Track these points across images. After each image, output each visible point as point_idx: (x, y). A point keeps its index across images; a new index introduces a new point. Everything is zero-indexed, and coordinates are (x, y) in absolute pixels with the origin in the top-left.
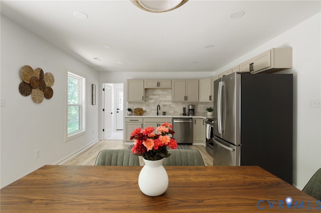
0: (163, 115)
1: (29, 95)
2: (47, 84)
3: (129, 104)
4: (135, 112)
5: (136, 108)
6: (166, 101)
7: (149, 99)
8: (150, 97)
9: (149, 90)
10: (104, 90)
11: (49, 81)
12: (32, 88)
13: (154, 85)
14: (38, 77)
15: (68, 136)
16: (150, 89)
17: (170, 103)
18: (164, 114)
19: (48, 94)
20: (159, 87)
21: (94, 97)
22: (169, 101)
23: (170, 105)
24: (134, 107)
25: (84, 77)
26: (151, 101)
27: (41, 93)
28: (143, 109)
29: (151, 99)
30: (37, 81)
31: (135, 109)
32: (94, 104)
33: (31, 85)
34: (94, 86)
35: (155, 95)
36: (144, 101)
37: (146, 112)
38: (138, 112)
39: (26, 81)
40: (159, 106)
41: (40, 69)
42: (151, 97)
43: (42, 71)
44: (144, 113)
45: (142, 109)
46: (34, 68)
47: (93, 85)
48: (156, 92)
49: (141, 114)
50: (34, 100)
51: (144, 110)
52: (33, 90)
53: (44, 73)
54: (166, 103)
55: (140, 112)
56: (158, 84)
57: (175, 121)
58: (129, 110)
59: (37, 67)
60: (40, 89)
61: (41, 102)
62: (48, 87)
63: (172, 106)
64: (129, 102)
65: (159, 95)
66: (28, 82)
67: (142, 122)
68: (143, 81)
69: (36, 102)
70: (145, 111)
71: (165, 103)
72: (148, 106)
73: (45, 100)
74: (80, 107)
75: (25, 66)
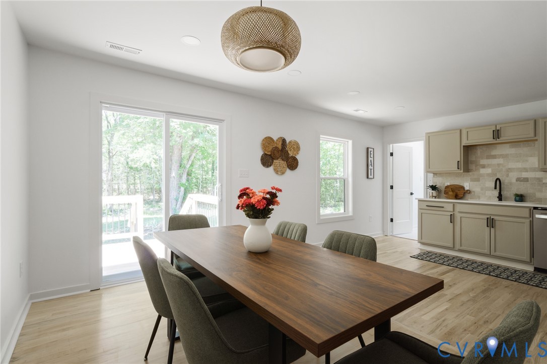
0: (516, 201)
1: (270, 166)
2: (291, 154)
3: (434, 177)
4: (446, 193)
5: (449, 184)
6: (526, 170)
7: (478, 167)
8: (481, 163)
9: (478, 147)
10: (392, 154)
11: (293, 150)
12: (273, 159)
13: (487, 137)
14: (280, 147)
15: (321, 218)
16: (481, 147)
17: (539, 174)
18: (518, 198)
19: (293, 164)
20: (498, 141)
21: (370, 167)
22: (534, 170)
23: (540, 180)
24: (443, 182)
25: (350, 139)
26: (482, 171)
27: (284, 164)
28: (465, 187)
29: (484, 167)
30: (278, 151)
31: (447, 187)
32: (370, 177)
33: (272, 155)
34: (370, 150)
35: (494, 157)
36: (462, 171)
37: (473, 193)
38: (451, 193)
39: (266, 153)
40: (498, 182)
41: (281, 138)
42: (483, 162)
43: (284, 141)
44: (468, 196)
45: (463, 188)
46: (275, 139)
47: (368, 149)
48: (497, 151)
49: (457, 197)
50: (276, 171)
51: (467, 188)
52: (275, 161)
53: (287, 142)
54: (525, 175)
55: (457, 193)
56: (497, 134)
57: (538, 216)
58: (433, 188)
59: (279, 137)
60: (283, 160)
61: (283, 173)
62: (292, 157)
63: (544, 181)
64: (435, 174)
65: (505, 156)
66: (269, 153)
67: (452, 210)
68: (459, 131)
69: (277, 173)
70: (469, 192)
71: (523, 173)
72: (478, 180)
73: (288, 171)
74: (345, 181)
75: (266, 138)
